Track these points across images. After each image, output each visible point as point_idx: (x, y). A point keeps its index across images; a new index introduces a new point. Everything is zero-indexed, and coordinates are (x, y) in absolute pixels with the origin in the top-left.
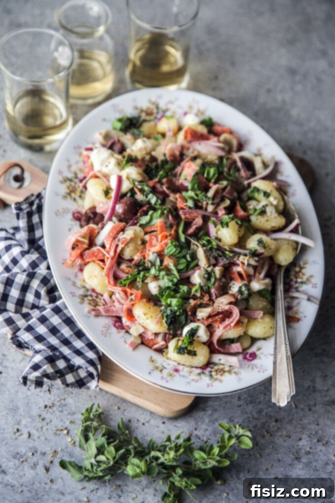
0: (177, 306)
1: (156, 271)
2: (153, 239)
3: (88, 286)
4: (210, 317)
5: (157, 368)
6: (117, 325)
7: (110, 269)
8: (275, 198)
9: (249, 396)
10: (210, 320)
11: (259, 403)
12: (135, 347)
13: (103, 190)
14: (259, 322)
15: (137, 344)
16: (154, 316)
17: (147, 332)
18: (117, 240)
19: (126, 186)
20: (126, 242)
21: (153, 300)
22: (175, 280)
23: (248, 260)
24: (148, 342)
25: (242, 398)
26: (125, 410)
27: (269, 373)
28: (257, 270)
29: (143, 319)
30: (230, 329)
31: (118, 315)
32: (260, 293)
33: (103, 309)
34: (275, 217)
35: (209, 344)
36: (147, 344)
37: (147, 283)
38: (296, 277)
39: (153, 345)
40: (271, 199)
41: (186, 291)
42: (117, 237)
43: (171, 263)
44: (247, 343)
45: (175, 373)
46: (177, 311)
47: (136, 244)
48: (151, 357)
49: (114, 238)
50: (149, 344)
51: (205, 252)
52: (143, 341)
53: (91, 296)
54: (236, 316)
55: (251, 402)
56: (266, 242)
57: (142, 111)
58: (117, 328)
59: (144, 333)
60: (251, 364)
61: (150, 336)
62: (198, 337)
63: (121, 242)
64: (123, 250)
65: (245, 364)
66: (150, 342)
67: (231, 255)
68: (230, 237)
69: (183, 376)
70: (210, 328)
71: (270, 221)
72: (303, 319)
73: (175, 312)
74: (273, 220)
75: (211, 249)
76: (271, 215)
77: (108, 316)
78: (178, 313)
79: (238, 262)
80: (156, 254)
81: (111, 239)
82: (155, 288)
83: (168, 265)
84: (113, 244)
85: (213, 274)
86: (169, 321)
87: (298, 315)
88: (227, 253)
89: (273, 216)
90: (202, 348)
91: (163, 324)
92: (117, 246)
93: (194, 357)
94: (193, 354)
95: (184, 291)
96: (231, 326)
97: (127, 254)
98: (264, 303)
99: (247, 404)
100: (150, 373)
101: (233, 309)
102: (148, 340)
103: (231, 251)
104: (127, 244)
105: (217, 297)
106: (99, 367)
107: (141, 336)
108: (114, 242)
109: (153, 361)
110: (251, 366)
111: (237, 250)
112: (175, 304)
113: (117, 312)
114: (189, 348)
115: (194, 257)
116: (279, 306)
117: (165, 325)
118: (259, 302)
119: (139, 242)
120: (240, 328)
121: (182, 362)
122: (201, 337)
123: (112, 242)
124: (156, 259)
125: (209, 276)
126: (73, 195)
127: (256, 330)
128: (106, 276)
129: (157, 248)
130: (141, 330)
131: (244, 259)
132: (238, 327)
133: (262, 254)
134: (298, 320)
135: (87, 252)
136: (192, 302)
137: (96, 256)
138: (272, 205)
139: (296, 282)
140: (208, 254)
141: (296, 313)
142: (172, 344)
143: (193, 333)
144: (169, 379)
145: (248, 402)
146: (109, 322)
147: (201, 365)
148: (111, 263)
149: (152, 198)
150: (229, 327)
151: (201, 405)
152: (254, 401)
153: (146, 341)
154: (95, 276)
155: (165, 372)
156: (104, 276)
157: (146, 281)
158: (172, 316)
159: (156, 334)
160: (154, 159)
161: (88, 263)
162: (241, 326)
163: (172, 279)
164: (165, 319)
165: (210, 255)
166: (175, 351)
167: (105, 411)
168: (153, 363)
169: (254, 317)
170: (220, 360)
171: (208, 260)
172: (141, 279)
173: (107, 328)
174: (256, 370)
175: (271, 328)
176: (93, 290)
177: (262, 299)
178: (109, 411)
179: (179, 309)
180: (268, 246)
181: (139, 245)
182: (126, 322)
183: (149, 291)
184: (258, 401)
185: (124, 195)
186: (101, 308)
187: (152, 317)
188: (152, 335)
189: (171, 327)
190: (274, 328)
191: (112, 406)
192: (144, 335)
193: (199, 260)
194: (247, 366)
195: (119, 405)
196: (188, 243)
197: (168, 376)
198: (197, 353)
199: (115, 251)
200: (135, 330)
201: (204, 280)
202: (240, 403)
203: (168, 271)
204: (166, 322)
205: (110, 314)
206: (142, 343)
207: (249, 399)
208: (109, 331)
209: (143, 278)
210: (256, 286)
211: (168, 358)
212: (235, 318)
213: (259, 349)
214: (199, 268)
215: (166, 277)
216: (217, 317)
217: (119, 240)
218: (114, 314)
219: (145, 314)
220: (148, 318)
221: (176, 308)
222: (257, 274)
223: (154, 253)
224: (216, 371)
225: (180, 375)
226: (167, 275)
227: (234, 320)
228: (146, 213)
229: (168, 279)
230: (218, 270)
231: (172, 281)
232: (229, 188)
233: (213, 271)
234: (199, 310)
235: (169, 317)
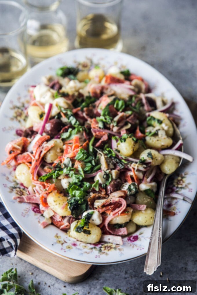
0: (79, 196)
1: (67, 170)
2: (68, 148)
3: (18, 181)
4: (104, 206)
5: (60, 242)
6: (35, 210)
7: (36, 167)
8: (166, 125)
9: (134, 272)
10: (104, 209)
11: (141, 277)
12: (46, 226)
13: (39, 114)
14: (143, 213)
15: (47, 224)
16: (62, 202)
17: (56, 215)
18: (41, 147)
19: (55, 111)
20: (48, 149)
21: (64, 192)
22: (81, 178)
23: (138, 167)
24: (57, 223)
25: (128, 272)
26: (37, 275)
27: (145, 251)
28: (146, 175)
29: (53, 205)
30: (118, 216)
31: (37, 202)
32: (146, 192)
33: (26, 197)
34: (165, 138)
35: (102, 227)
36: (55, 225)
37: (60, 180)
38: (178, 184)
39: (60, 226)
40: (163, 125)
41: (88, 186)
42: (41, 145)
43: (79, 165)
44: (132, 229)
45: (73, 247)
46: (79, 200)
47: (56, 151)
48: (57, 234)
49: (40, 146)
50: (57, 225)
51: (106, 159)
52: (53, 222)
53: (19, 188)
54: (124, 206)
55: (135, 276)
56: (155, 155)
57: (79, 64)
58: (35, 212)
59: (54, 216)
60: (133, 244)
61: (58, 219)
62: (93, 220)
63: (44, 149)
64: (45, 155)
65: (128, 243)
66: (58, 224)
67: (126, 162)
68: (126, 149)
69: (79, 249)
70: (103, 215)
71: (160, 141)
72: (178, 213)
73: (77, 201)
74: (163, 140)
75: (111, 157)
76: (161, 137)
77: (30, 203)
78: (80, 202)
79: (131, 168)
80: (69, 159)
81: (37, 146)
82: (65, 183)
83: (78, 167)
84: (38, 150)
85: (110, 175)
86: (72, 207)
87: (175, 211)
88: (123, 161)
89: (163, 137)
90: (96, 229)
91: (68, 209)
92: (41, 152)
93: (89, 235)
94: (88, 233)
95: (86, 186)
96: (119, 214)
97: (49, 159)
98: (149, 200)
99: (131, 277)
100: (53, 245)
101: (122, 201)
102: (57, 221)
103: (126, 160)
104: (49, 151)
105: (111, 192)
106: (18, 240)
107: (52, 218)
108: (39, 148)
109: (57, 237)
110: (132, 245)
111: (131, 159)
112: (78, 195)
113: (36, 200)
114: (85, 228)
115: (98, 163)
116: (160, 202)
117: (69, 210)
118: (145, 199)
119: (59, 150)
120: (126, 216)
121: (79, 239)
122: (95, 220)
123: (38, 148)
124: (69, 162)
125: (107, 176)
126: (19, 118)
127: (140, 219)
128: (31, 173)
129: (70, 155)
130: (52, 214)
131: (135, 165)
132: (124, 215)
133: (150, 163)
134: (174, 214)
135: (20, 156)
136: (92, 195)
137: (26, 159)
138: (163, 129)
139: (177, 187)
140: (108, 161)
141: (173, 209)
142: (73, 225)
143: (89, 217)
144: (67, 250)
145: (133, 276)
146: (29, 207)
147: (93, 242)
148: (35, 164)
149: (73, 120)
150: (117, 214)
151: (96, 276)
152: (137, 275)
153: (55, 222)
154: (24, 174)
155: (65, 245)
156: (30, 174)
157: (59, 178)
158: (75, 203)
159: (63, 217)
160: (81, 95)
161: (20, 164)
162: (127, 214)
163: (78, 177)
164: (69, 205)
165: (110, 162)
166: (75, 230)
167: (22, 275)
168: (57, 238)
169: (139, 209)
170: (109, 239)
171: (108, 165)
172: (55, 176)
173: (27, 211)
174: (135, 248)
175: (151, 218)
176: (22, 185)
177: (147, 196)
178: (25, 276)
179: (81, 199)
180: (156, 158)
181: (58, 153)
182: (42, 208)
183: (62, 186)
184: (140, 275)
185: (53, 118)
186: (24, 197)
187: (59, 204)
188: (59, 218)
189: (73, 212)
190: (154, 218)
191: (27, 272)
192: (54, 218)
193: (101, 165)
194: (129, 245)
195: (33, 271)
196: (95, 153)
197: (67, 248)
198: (91, 232)
199: (40, 156)
200: (48, 214)
201: (104, 180)
202: (126, 276)
203: (77, 172)
204: (70, 208)
205: (31, 202)
206: (52, 224)
207: (134, 273)
208: (28, 213)
209: (57, 175)
210: (144, 187)
211: (70, 236)
212: (123, 208)
213: (141, 234)
214: (101, 171)
215: (74, 176)
216: (109, 207)
217: (43, 148)
218: (34, 202)
219: (55, 201)
220: (56, 205)
221: (78, 198)
222: (145, 178)
223: (68, 158)
224: (105, 247)
225: (76, 248)
226: (75, 174)
227: (122, 209)
228: (66, 131)
229: (76, 177)
230: (114, 173)
231: (78, 178)
232: (132, 116)
233: (110, 173)
234: (96, 201)
235: (72, 204)
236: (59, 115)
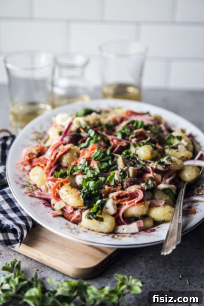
1: (82, 167)
2: (85, 152)
4: (118, 197)
5: (69, 228)
6: (46, 204)
7: (50, 168)
8: (186, 141)
10: (119, 200)
12: (56, 216)
13: (59, 132)
14: (161, 208)
15: (57, 214)
17: (67, 207)
18: (58, 149)
20: (64, 151)
21: (77, 187)
22: (96, 173)
23: (156, 166)
24: (68, 215)
26: (42, 271)
28: (164, 176)
29: (65, 195)
32: (164, 191)
33: (37, 193)
34: (184, 151)
36: (66, 217)
37: (75, 176)
38: (198, 191)
39: (71, 218)
40: (183, 141)
41: (103, 180)
43: (96, 164)
45: (84, 233)
46: (93, 191)
47: (73, 155)
49: (56, 148)
50: (68, 217)
51: (123, 159)
52: (63, 214)
53: (32, 187)
54: (141, 196)
56: (174, 160)
58: (46, 206)
59: (65, 208)
61: (69, 210)
62: (107, 208)
63: (60, 150)
64: (61, 156)
65: (145, 234)
66: (69, 216)
67: (144, 163)
69: (89, 235)
71: (180, 152)
72: (199, 212)
73: (91, 191)
75: (128, 158)
77: (40, 198)
78: (93, 192)
79: (149, 168)
80: (85, 159)
81: (53, 149)
82: (80, 179)
83: (94, 166)
84: (54, 152)
85: (127, 172)
86: (85, 196)
87: (196, 210)
88: (141, 162)
89: (182, 150)
90: (109, 217)
91: (80, 198)
92: (57, 154)
93: (101, 222)
95: (102, 180)
96: (135, 203)
97: (65, 161)
98: (168, 198)
100: (61, 228)
101: (139, 192)
102: (68, 213)
103: (143, 161)
104: (65, 153)
105: (127, 187)
107: (62, 210)
108: (55, 150)
110: (149, 235)
111: (149, 161)
113: (48, 195)
114: (97, 215)
115: (115, 164)
116: (179, 199)
117: (82, 199)
118: (163, 196)
119: (75, 154)
120: (143, 206)
121: (90, 227)
122: (109, 208)
123: (54, 150)
124: (85, 162)
125: (124, 174)
127: (158, 213)
128: (46, 174)
129: (87, 156)
130: (63, 205)
132: (141, 205)
133: (169, 165)
134: (195, 213)
135: (35, 159)
136: (107, 187)
137: (41, 162)
138: (182, 144)
140: (126, 161)
142: (85, 213)
143: (103, 205)
146: (41, 202)
147: (106, 230)
148: (50, 164)
149: (91, 132)
150: (133, 204)
153: (66, 214)
154: (38, 174)
155: (74, 230)
156: (44, 174)
157: (74, 174)
158: (88, 193)
159: (75, 209)
161: (34, 166)
162: (143, 204)
163: (94, 172)
164: (82, 194)
165: (128, 162)
166: (86, 217)
167: (26, 271)
168: (67, 225)
169: (156, 205)
170: (123, 229)
171: (125, 165)
172: (70, 171)
173: (37, 203)
174: (152, 237)
175: (170, 212)
176: (35, 185)
177: (165, 195)
178: (29, 271)
179: (95, 190)
180: (175, 162)
181: (75, 156)
182: (53, 201)
185: (72, 132)
187: (72, 193)
188: (71, 209)
189: (86, 201)
190: (172, 212)
191: (32, 268)
192: (65, 210)
193: (118, 165)
195: (38, 268)
198: (104, 219)
199: (55, 157)
200: (58, 206)
201: (120, 177)
203: (92, 169)
204: (82, 197)
205: (42, 197)
206: (62, 216)
208: (38, 205)
209: (71, 171)
210: (162, 186)
211: (80, 226)
212: (140, 198)
213: (159, 228)
214: (117, 170)
215: (89, 171)
216: (125, 198)
217: (59, 150)
218: (45, 197)
219: (67, 191)
220: (68, 194)
221: (92, 189)
222: (164, 179)
223: (84, 158)
224: (119, 236)
225: (87, 234)
227: (138, 199)
228: (84, 141)
229: (91, 172)
230: (131, 170)
233: (127, 170)
234: (111, 193)
235: (85, 194)
236: (78, 131)
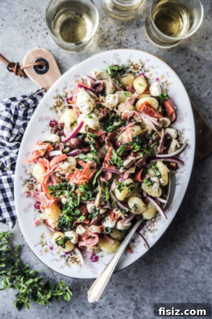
0: (68, 220)
1: (68, 195)
2: (78, 174)
3: (33, 175)
5: (42, 243)
6: (36, 205)
8: (164, 180)
10: (82, 234)
12: (38, 224)
13: (71, 123)
15: (40, 222)
16: (54, 218)
17: (48, 221)
22: (76, 205)
31: (39, 201)
33: (33, 194)
35: (76, 245)
36: (46, 224)
38: (149, 225)
40: (161, 180)
41: (78, 213)
42: (58, 164)
45: (50, 250)
47: (68, 171)
48: (43, 234)
49: (56, 164)
51: (101, 198)
54: (96, 242)
56: (139, 207)
57: (132, 65)
58: (35, 207)
60: (92, 264)
61: (49, 223)
62: (70, 241)
63: (59, 167)
65: (89, 262)
67: (115, 206)
69: (53, 254)
70: (79, 238)
72: (135, 253)
73: (65, 223)
74: (154, 193)
76: (154, 189)
78: (67, 224)
80: (74, 184)
82: (64, 201)
83: (78, 193)
84: (54, 166)
85: (98, 211)
86: (60, 226)
87: (134, 249)
88: (113, 204)
89: (155, 191)
90: (70, 247)
91: (56, 224)
92: (56, 168)
94: (63, 247)
98: (119, 236)
101: (96, 237)
105: (93, 224)
107: (44, 220)
109: (42, 237)
110: (91, 265)
111: (120, 204)
118: (116, 235)
122: (72, 242)
124: (73, 186)
126: (58, 108)
131: (119, 213)
132: (94, 247)
134: (132, 252)
135: (40, 159)
137: (44, 164)
138: (159, 182)
139: (147, 227)
141: (134, 247)
144: (44, 253)
146: (33, 202)
148: (49, 174)
150: (89, 245)
154: (39, 174)
155: (45, 247)
156: (43, 177)
157: (61, 196)
165: (103, 200)
166: (55, 241)
170: (78, 253)
171: (100, 202)
172: (58, 194)
177: (119, 233)
179: (69, 222)
180: (139, 210)
185: (79, 134)
186: (32, 192)
187: (52, 218)
192: (46, 220)
193: (96, 199)
194: (89, 264)
198: (66, 248)
199: (54, 170)
201: (92, 211)
204: (58, 225)
210: (119, 225)
212: (95, 242)
213: (102, 256)
215: (71, 201)
220: (49, 218)
223: (74, 182)
224: (72, 258)
225: (51, 252)
226: (73, 200)
227: (94, 243)
229: (72, 203)
230: (102, 211)
231: (73, 205)
232: (142, 159)
235: (61, 224)
236: (85, 136)
